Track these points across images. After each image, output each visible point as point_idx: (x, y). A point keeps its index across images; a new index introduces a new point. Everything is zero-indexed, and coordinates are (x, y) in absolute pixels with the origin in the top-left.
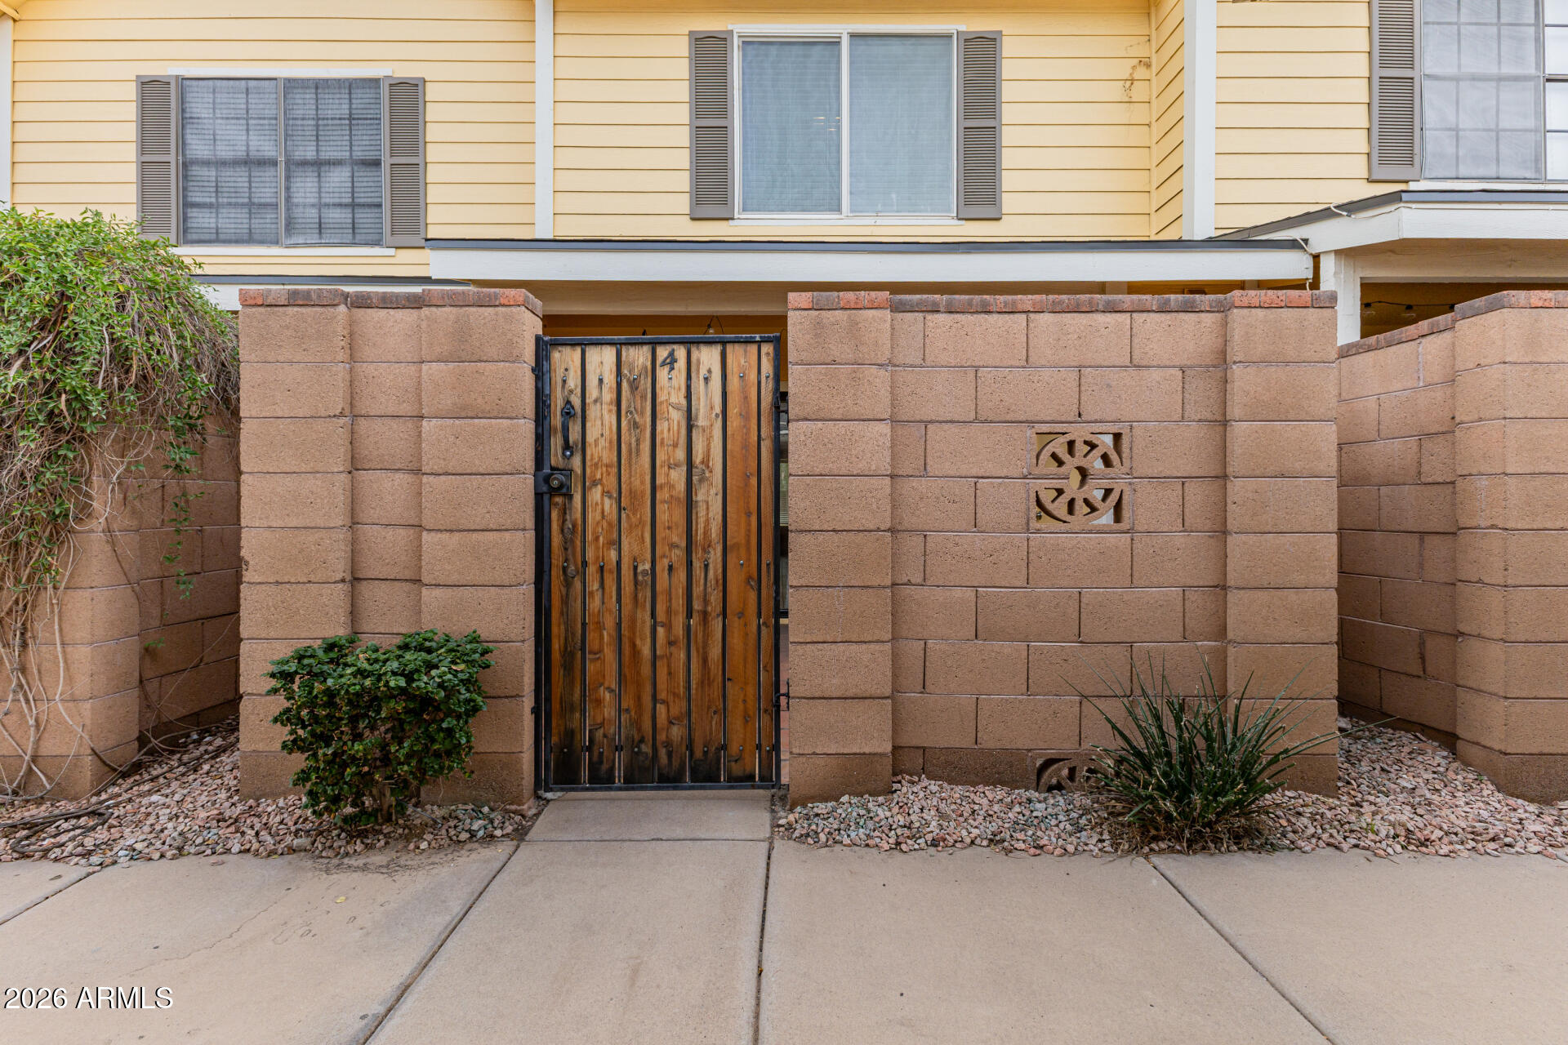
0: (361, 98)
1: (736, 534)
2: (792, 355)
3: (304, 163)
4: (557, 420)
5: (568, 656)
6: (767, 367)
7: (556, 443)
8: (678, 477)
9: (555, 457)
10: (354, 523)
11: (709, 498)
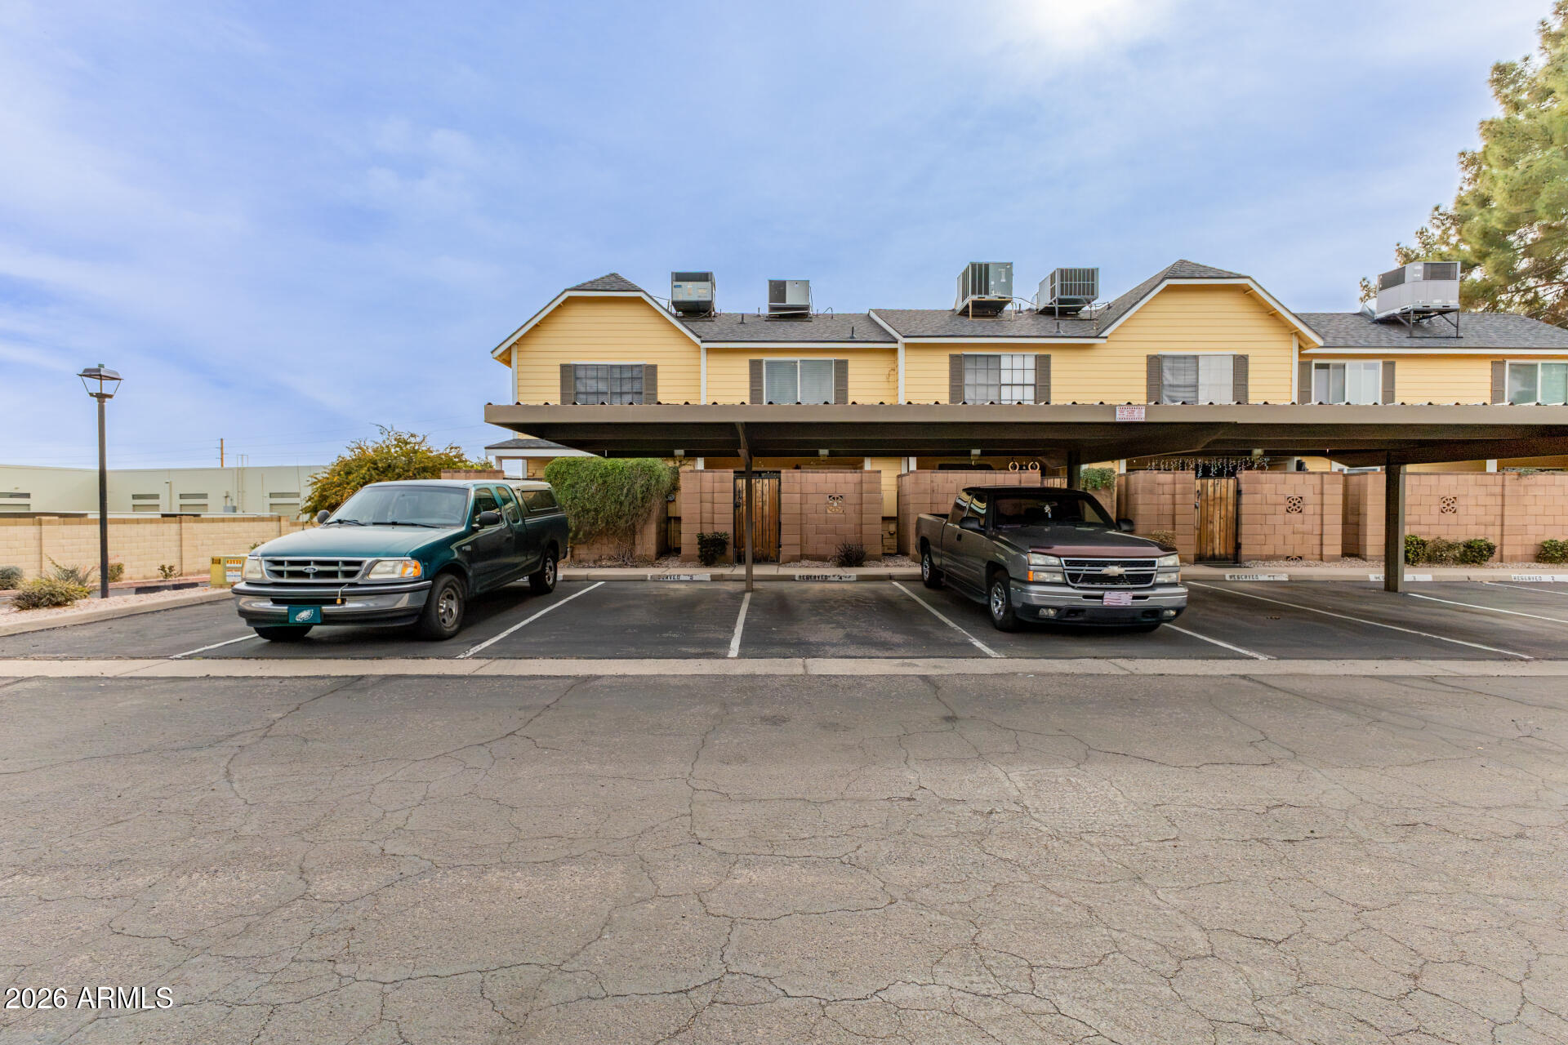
0: (635, 373)
1: (771, 514)
2: (782, 481)
3: (617, 393)
4: (737, 493)
5: (739, 539)
6: (777, 483)
7: (737, 497)
8: (761, 504)
9: (737, 500)
10: (701, 513)
11: (766, 508)
